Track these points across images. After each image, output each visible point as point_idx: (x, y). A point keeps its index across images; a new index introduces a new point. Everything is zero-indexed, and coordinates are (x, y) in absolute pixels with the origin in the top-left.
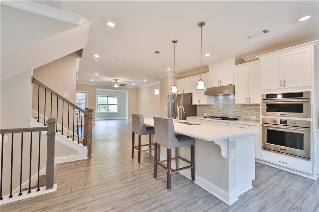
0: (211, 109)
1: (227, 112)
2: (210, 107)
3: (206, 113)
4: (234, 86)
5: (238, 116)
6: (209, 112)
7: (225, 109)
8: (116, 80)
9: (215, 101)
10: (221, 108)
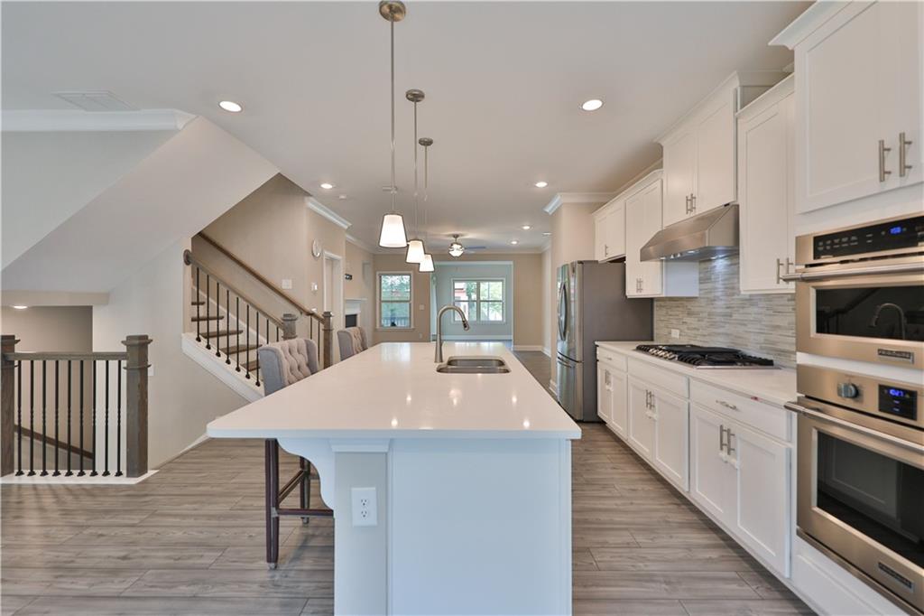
0: (690, 314)
1: (741, 329)
2: (689, 305)
3: (678, 331)
4: (737, 207)
5: (780, 347)
6: (685, 326)
7: (735, 316)
8: (456, 236)
9: (702, 281)
10: (719, 311)
